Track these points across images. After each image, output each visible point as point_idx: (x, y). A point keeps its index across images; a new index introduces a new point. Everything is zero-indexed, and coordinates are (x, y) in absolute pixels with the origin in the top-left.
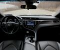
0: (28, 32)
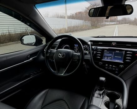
0: (103, 79)
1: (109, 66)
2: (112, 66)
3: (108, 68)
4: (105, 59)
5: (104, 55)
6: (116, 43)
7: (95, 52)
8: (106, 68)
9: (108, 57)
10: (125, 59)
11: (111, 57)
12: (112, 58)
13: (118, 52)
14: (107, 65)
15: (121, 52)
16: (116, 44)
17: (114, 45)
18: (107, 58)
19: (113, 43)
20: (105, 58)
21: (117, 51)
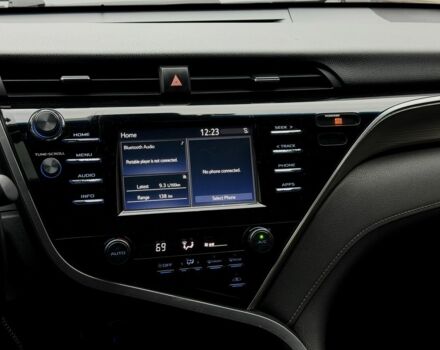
1: (174, 247)
2: (199, 247)
3: (176, 266)
4: (142, 206)
5: (126, 174)
6: (185, 69)
7: (50, 163)
8: (166, 270)
9: (153, 181)
10: (267, 185)
11: (177, 178)
12: (184, 183)
13: (216, 132)
14: (161, 247)
15: (232, 134)
16: (192, 73)
17: (176, 82)
18: (154, 195)
19: (164, 70)
20: (134, 196)
21: (205, 132)
